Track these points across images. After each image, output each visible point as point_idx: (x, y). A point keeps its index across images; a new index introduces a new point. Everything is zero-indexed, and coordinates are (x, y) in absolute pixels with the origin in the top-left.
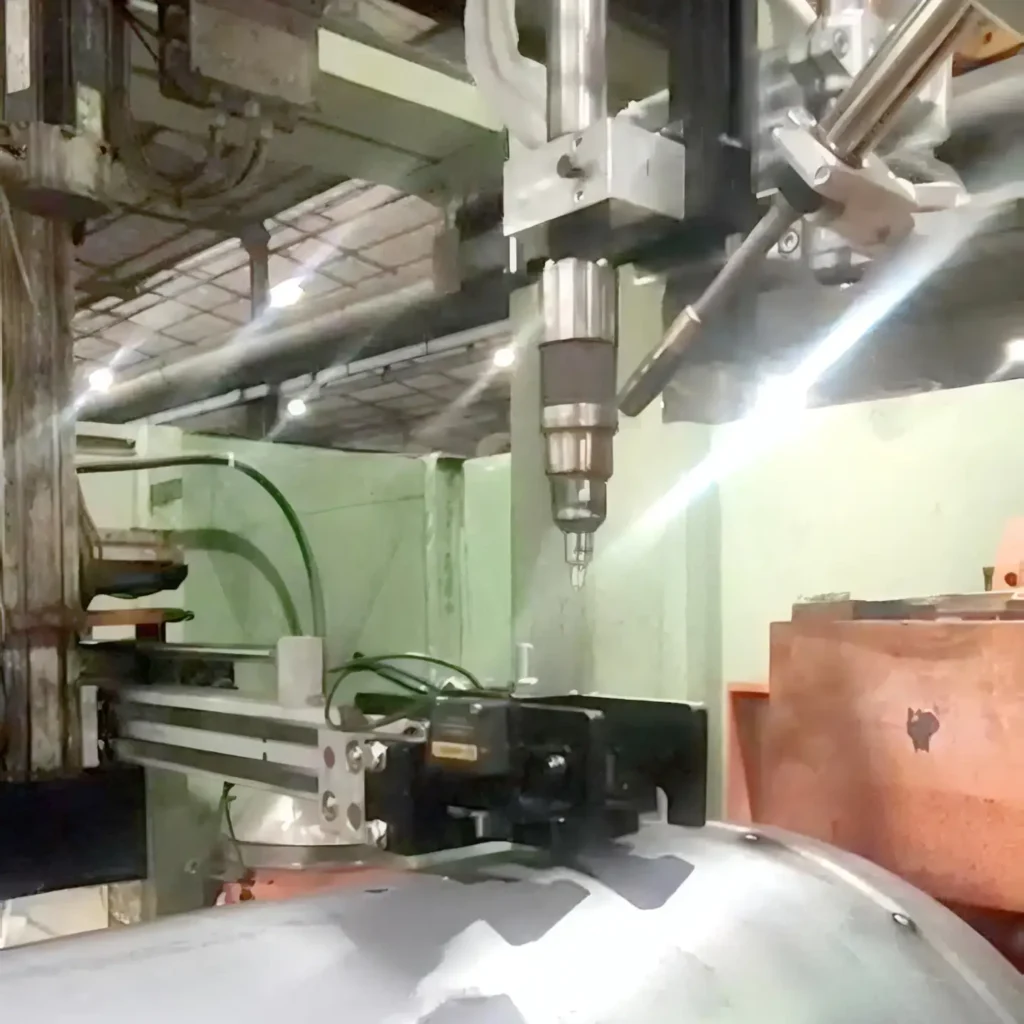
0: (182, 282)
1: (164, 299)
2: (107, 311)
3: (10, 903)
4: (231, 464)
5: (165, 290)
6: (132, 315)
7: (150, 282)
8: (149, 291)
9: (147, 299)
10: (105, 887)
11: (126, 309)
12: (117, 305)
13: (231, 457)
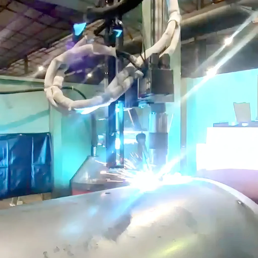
0: (61, 44)
1: (56, 48)
2: (42, 51)
3: (19, 197)
4: (73, 89)
5: (57, 46)
6: (49, 52)
7: (53, 44)
8: (54, 46)
9: (53, 48)
10: (42, 194)
11: (48, 51)
12: (45, 50)
13: (73, 87)
